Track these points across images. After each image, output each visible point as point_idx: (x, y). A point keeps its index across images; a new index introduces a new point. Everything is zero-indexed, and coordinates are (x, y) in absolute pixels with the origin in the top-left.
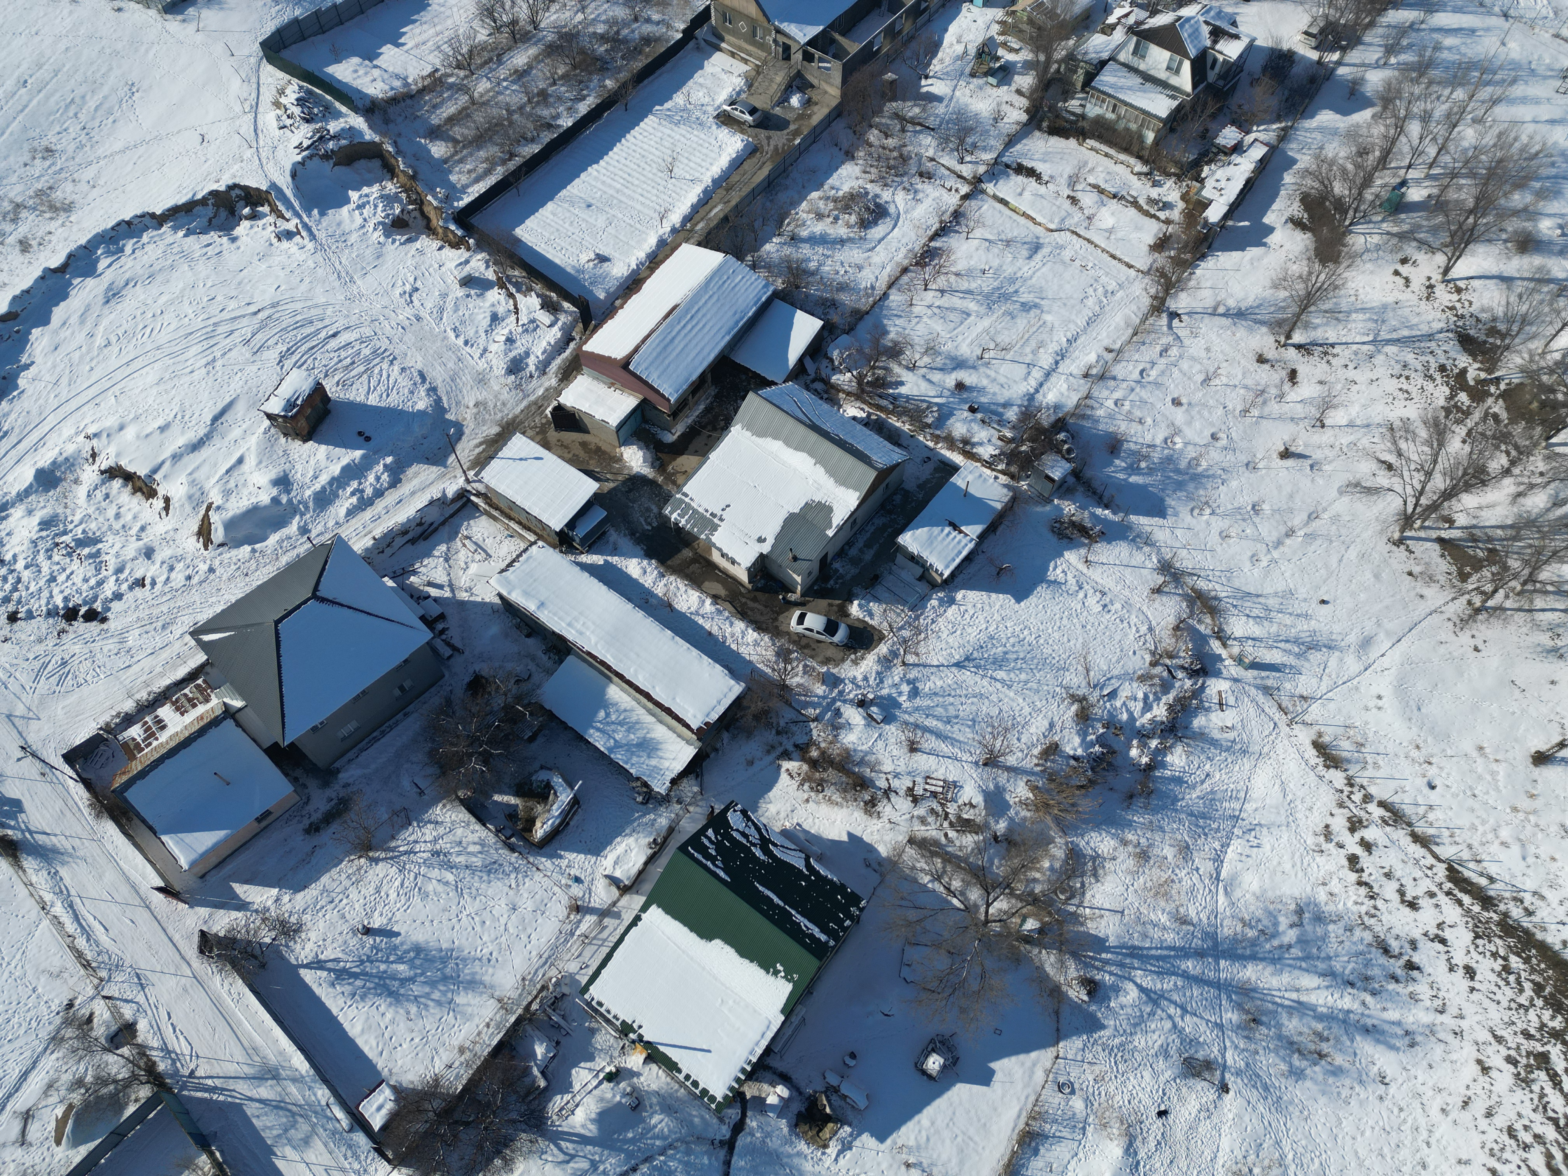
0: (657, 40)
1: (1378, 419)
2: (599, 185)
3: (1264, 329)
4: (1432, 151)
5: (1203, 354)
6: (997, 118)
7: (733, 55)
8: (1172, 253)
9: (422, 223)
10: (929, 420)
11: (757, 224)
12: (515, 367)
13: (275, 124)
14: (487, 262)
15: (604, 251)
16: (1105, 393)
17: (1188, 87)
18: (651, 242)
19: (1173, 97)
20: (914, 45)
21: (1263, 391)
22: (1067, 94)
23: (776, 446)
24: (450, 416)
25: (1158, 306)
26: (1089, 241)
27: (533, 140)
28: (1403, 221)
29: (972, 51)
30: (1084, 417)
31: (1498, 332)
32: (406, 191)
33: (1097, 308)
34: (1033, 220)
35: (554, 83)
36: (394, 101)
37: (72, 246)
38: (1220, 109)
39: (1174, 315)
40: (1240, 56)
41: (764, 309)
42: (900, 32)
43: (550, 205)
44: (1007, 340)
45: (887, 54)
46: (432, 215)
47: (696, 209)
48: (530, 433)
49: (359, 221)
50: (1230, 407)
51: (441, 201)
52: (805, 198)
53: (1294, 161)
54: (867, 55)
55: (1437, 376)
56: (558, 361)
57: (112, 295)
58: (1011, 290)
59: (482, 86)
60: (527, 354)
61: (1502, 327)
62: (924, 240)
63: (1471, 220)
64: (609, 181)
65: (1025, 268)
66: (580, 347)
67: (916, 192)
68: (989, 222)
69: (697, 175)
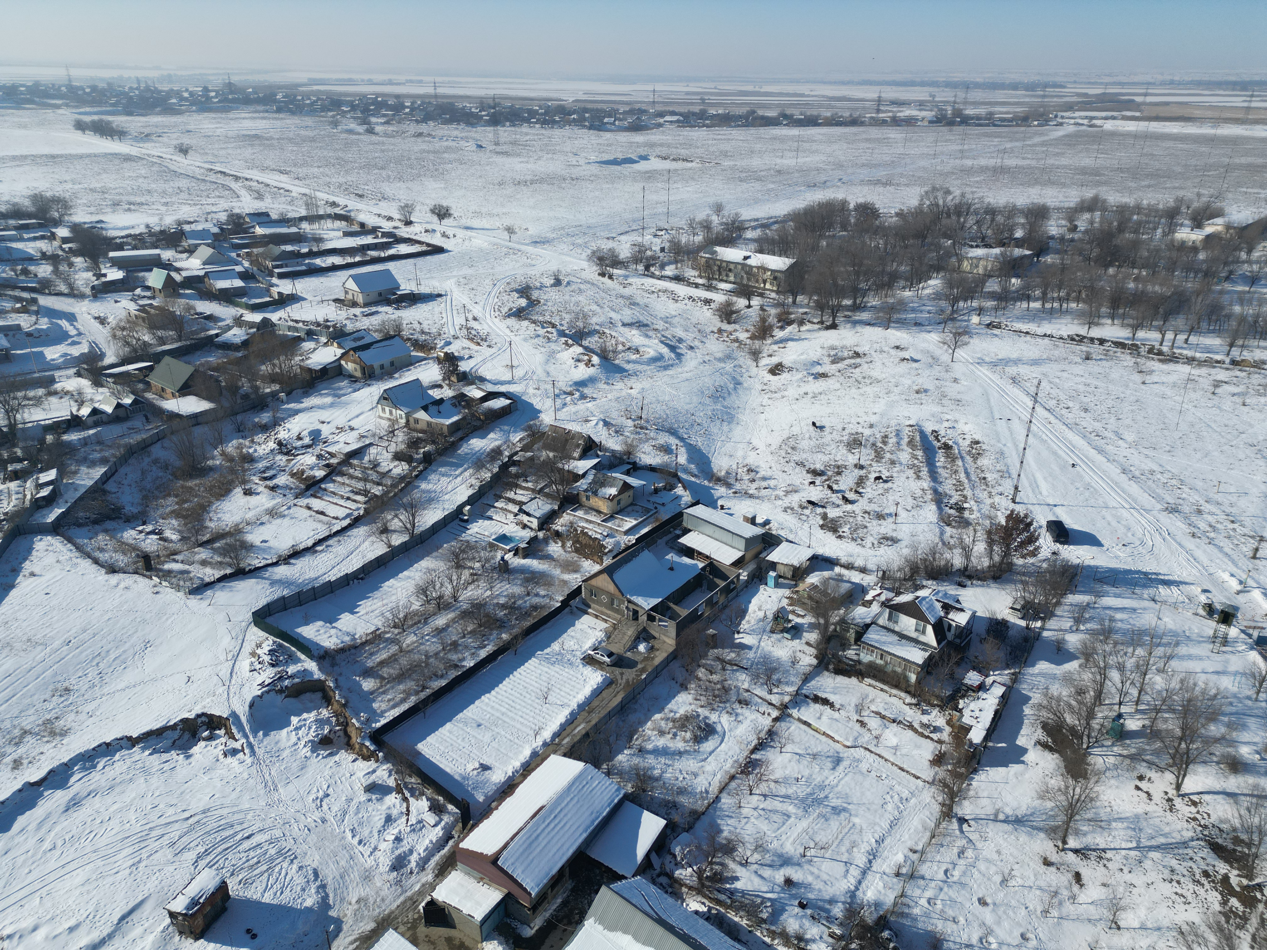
0: (542, 607)
1: (1166, 923)
2: (489, 709)
3: (1042, 835)
4: (1135, 692)
5: (995, 856)
6: (794, 662)
7: (597, 617)
8: (950, 767)
9: (343, 740)
10: (765, 915)
11: (612, 739)
12: (399, 864)
13: (248, 668)
14: (390, 772)
15: (487, 761)
16: (917, 892)
17: (934, 644)
18: (526, 753)
19: (925, 650)
20: (727, 611)
21: (1056, 893)
22: (845, 646)
23: (625, 940)
24: (333, 913)
25: (947, 813)
26: (880, 756)
27: (442, 677)
28: (1129, 746)
29: (770, 616)
30: (902, 915)
31: (1242, 841)
32: (336, 716)
33: (896, 813)
34: (832, 738)
35: (464, 637)
36: (342, 650)
37: (56, 763)
38: (962, 659)
39: (962, 821)
40: (968, 623)
41: (616, 809)
42: (717, 603)
43: (448, 726)
44: (825, 840)
45: (708, 617)
46: (353, 734)
47: (563, 727)
48: (402, 928)
49: (294, 739)
50: (1031, 907)
51: (362, 723)
52: (650, 719)
53: (1028, 698)
54: (694, 617)
55: (1203, 880)
56: (437, 858)
57: (74, 804)
58: (822, 796)
59: (410, 640)
60: (411, 852)
61: (1244, 837)
62: (746, 753)
63: (1183, 745)
64: (497, 706)
65: (832, 778)
66: (457, 844)
67: (737, 715)
68: (797, 740)
69: (566, 701)
